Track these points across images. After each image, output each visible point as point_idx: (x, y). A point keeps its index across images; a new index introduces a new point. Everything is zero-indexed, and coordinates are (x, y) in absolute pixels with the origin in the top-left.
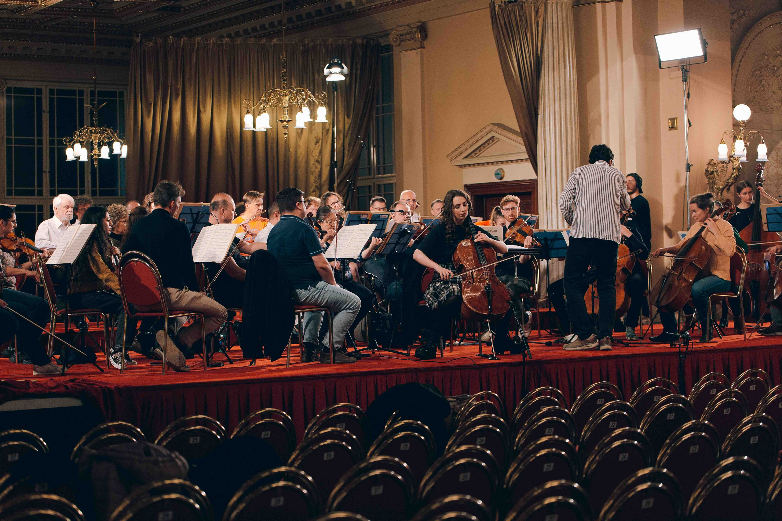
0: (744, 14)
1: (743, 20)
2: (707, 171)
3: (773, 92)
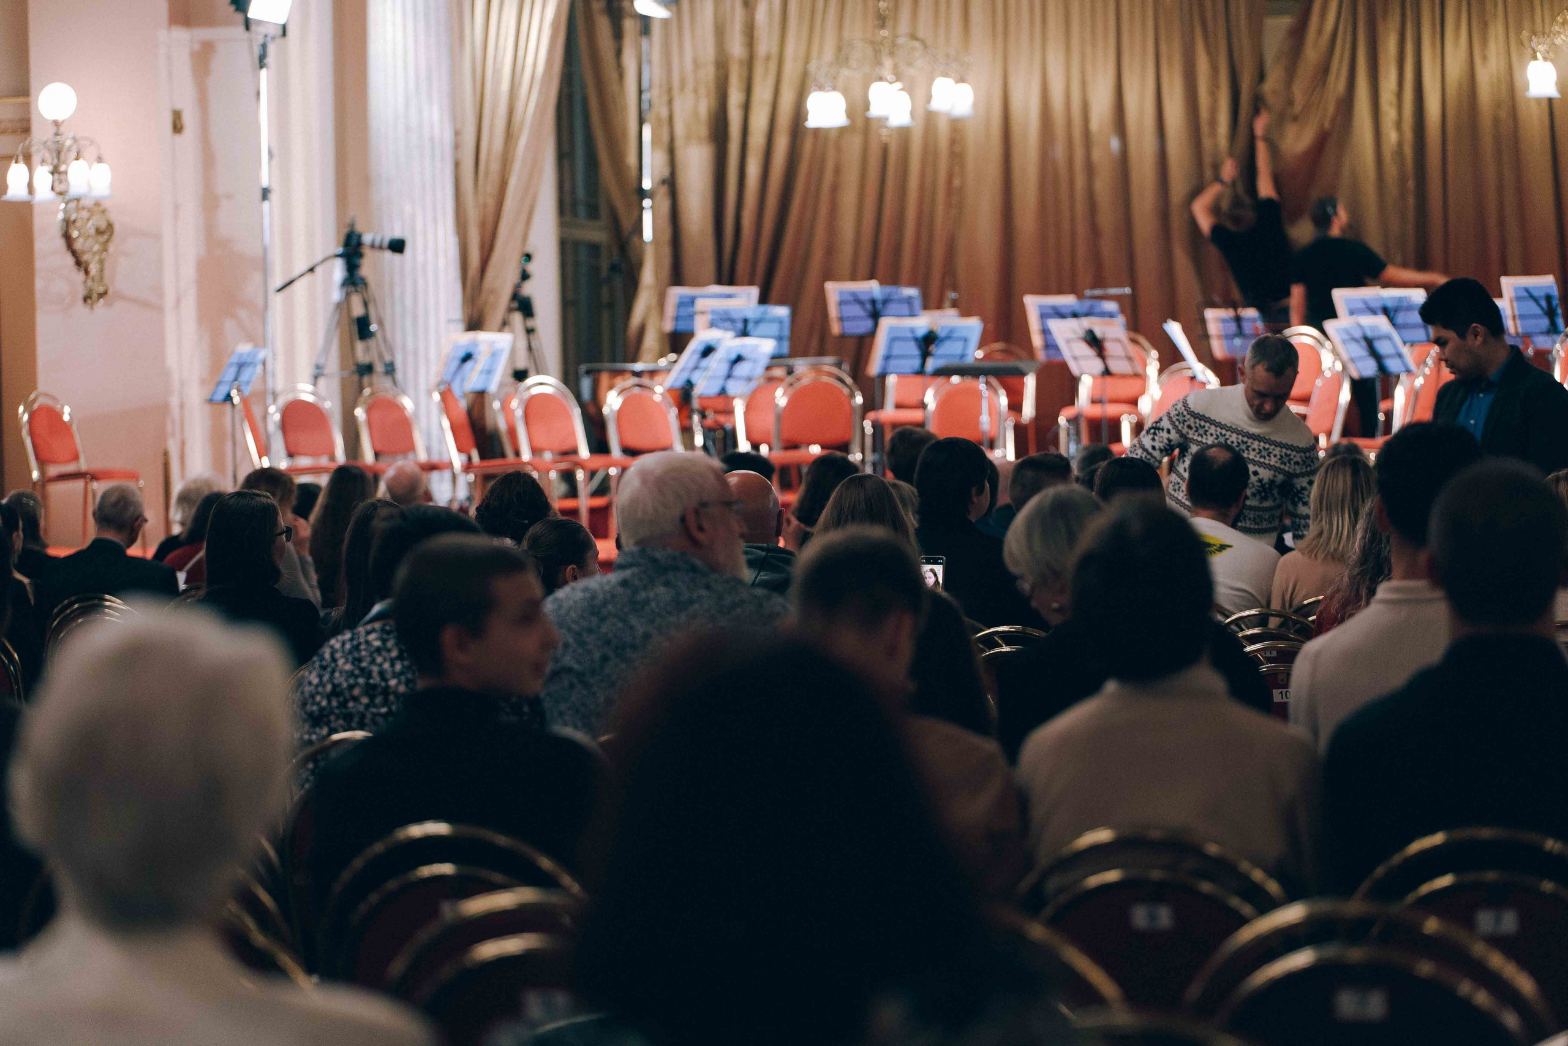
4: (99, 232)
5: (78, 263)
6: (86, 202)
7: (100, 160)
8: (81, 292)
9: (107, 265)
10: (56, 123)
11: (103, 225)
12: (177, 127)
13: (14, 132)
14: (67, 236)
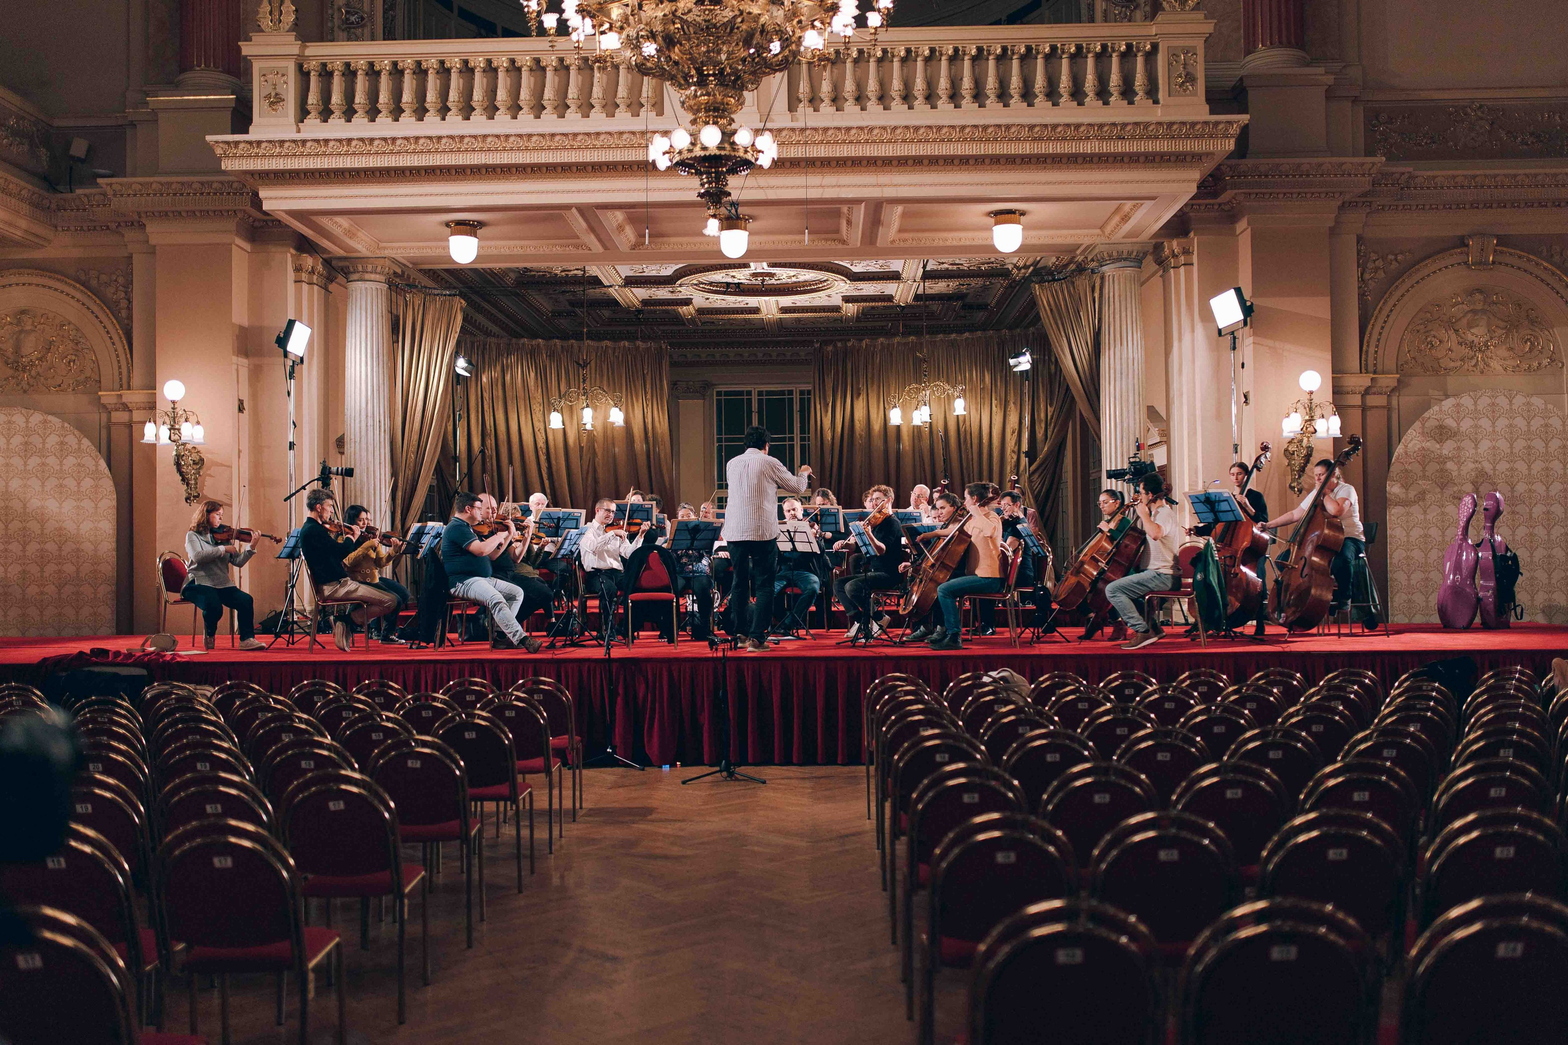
0: (1396, 260)
1: (1393, 267)
2: (1286, 450)
3: (1450, 350)
4: (195, 463)
5: (183, 480)
6: (189, 447)
7: (198, 423)
8: (185, 495)
9: (199, 482)
10: (174, 402)
11: (197, 458)
12: (241, 409)
13: (145, 409)
14: (178, 465)
